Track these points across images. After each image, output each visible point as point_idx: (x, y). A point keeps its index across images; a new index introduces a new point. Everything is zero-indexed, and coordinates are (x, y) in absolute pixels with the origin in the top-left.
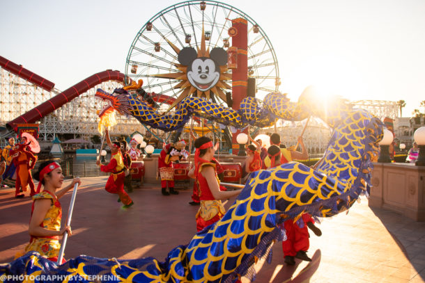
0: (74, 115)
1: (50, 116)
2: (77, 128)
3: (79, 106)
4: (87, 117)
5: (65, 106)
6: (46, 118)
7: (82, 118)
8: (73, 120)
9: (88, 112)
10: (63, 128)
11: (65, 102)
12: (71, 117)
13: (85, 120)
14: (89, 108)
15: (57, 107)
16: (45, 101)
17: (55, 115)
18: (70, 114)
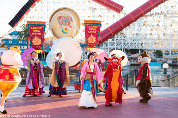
0: (140, 33)
1: (119, 34)
2: (142, 44)
3: (144, 25)
4: (151, 34)
5: (131, 25)
6: (116, 36)
7: (146, 35)
8: (138, 37)
9: (152, 30)
10: (130, 44)
11: (132, 22)
12: (137, 34)
13: (149, 37)
14: (153, 26)
15: (125, 26)
16: (115, 21)
17: (123, 34)
18: (136, 32)
